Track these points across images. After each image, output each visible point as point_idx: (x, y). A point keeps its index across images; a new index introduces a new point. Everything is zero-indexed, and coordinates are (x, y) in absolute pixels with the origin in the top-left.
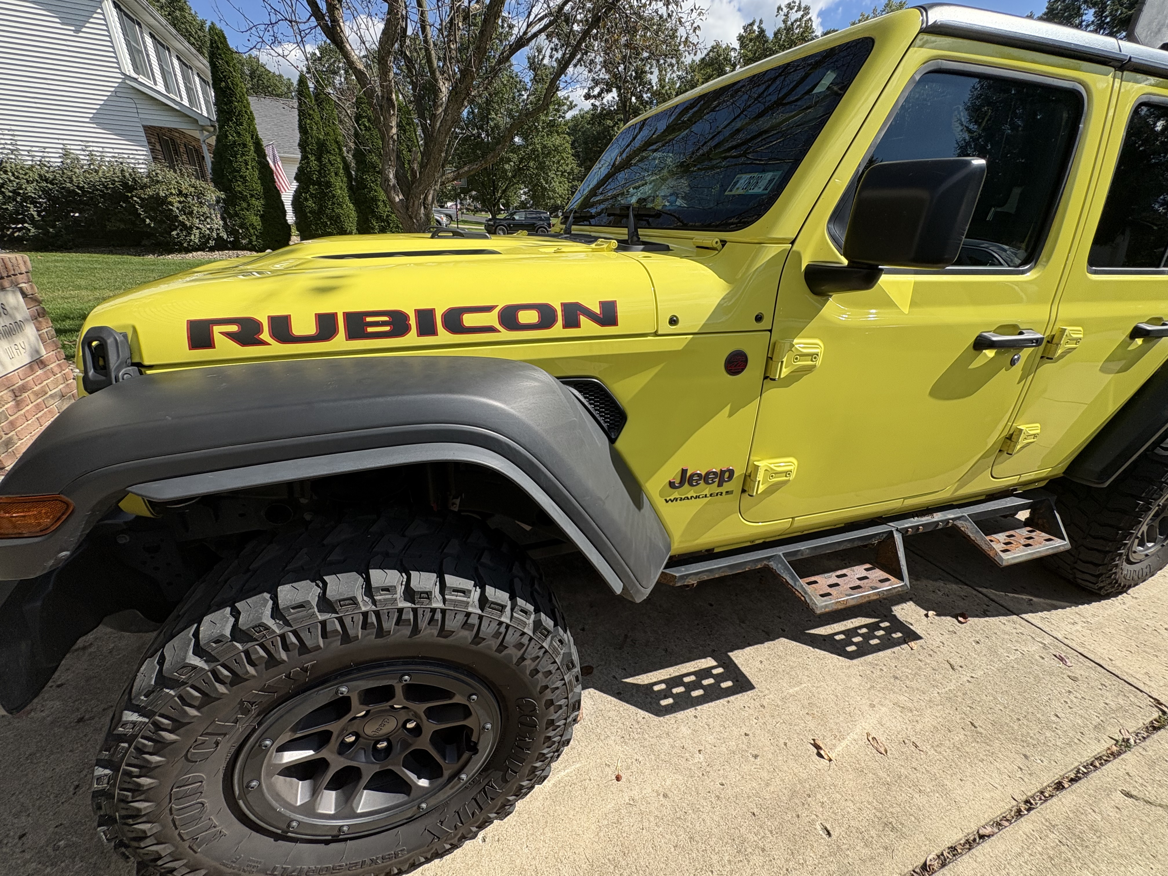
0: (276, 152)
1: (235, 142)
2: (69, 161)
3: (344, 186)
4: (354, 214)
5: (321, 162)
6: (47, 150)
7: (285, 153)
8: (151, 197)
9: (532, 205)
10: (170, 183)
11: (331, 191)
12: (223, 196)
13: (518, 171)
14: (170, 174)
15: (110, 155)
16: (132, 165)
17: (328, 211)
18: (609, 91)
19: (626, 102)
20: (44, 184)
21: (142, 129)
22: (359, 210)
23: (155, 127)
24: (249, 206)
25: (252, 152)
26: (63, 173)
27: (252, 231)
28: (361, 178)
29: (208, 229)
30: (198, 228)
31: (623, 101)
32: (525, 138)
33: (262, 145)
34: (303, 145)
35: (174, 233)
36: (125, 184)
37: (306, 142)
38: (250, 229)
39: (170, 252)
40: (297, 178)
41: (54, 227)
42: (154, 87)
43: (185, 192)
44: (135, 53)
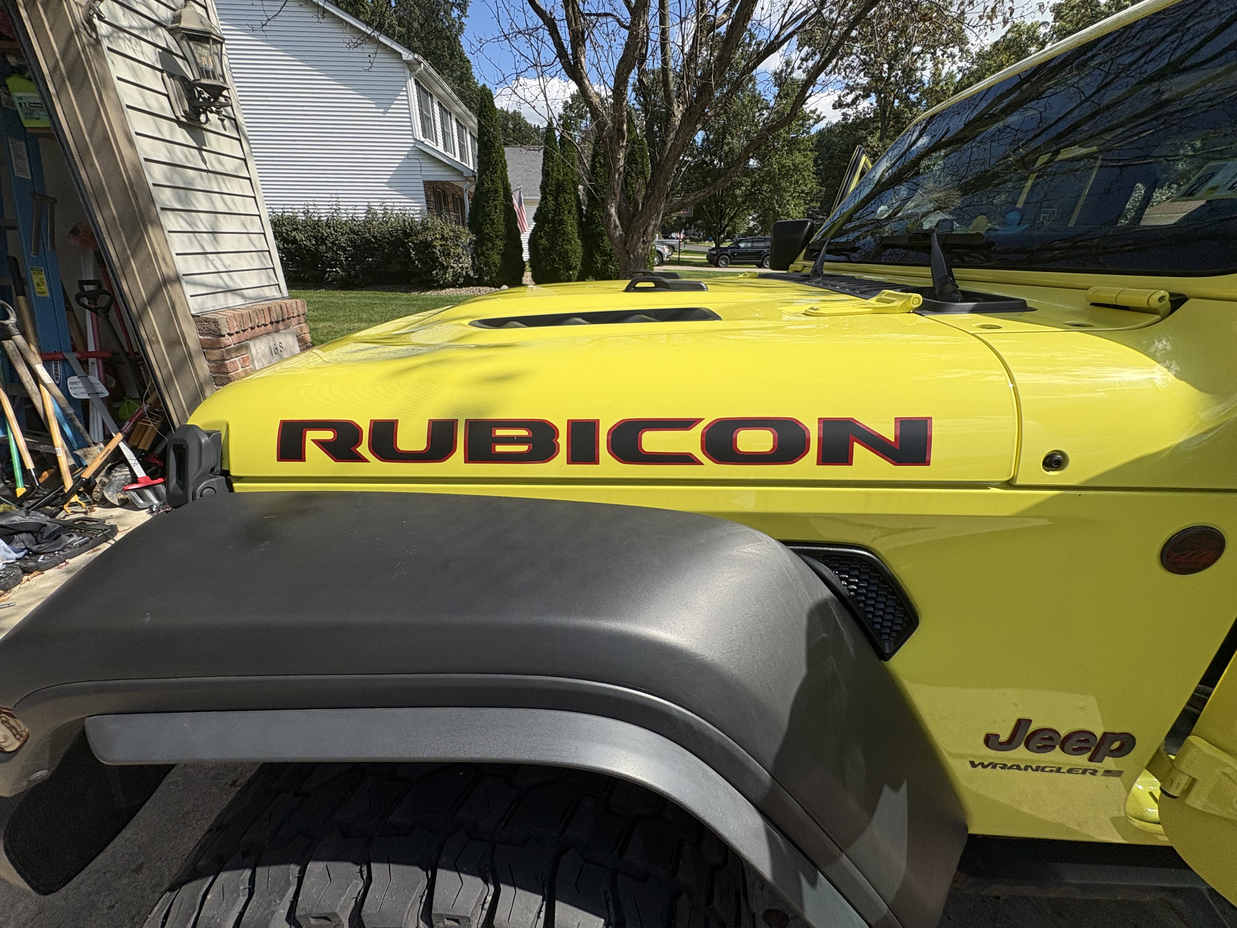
0: (522, 197)
1: (489, 188)
2: (370, 216)
3: (575, 223)
4: (580, 249)
5: (557, 202)
6: (357, 208)
7: (530, 195)
8: (421, 242)
9: (761, 231)
10: (436, 229)
11: (563, 229)
12: (474, 238)
13: (750, 196)
14: (438, 221)
15: (398, 208)
16: (411, 216)
17: (558, 248)
18: (866, 96)
19: (886, 106)
20: (352, 236)
21: (422, 185)
22: (585, 246)
23: (431, 181)
24: (493, 246)
25: (501, 197)
26: (365, 226)
27: (493, 269)
28: (591, 213)
29: (460, 268)
30: (452, 267)
31: (883, 105)
32: (761, 159)
33: (510, 190)
34: (543, 187)
35: (434, 272)
36: (404, 233)
37: (546, 184)
38: (492, 266)
39: (429, 289)
40: (535, 219)
41: (354, 269)
42: (435, 148)
43: (446, 236)
44: (426, 120)
